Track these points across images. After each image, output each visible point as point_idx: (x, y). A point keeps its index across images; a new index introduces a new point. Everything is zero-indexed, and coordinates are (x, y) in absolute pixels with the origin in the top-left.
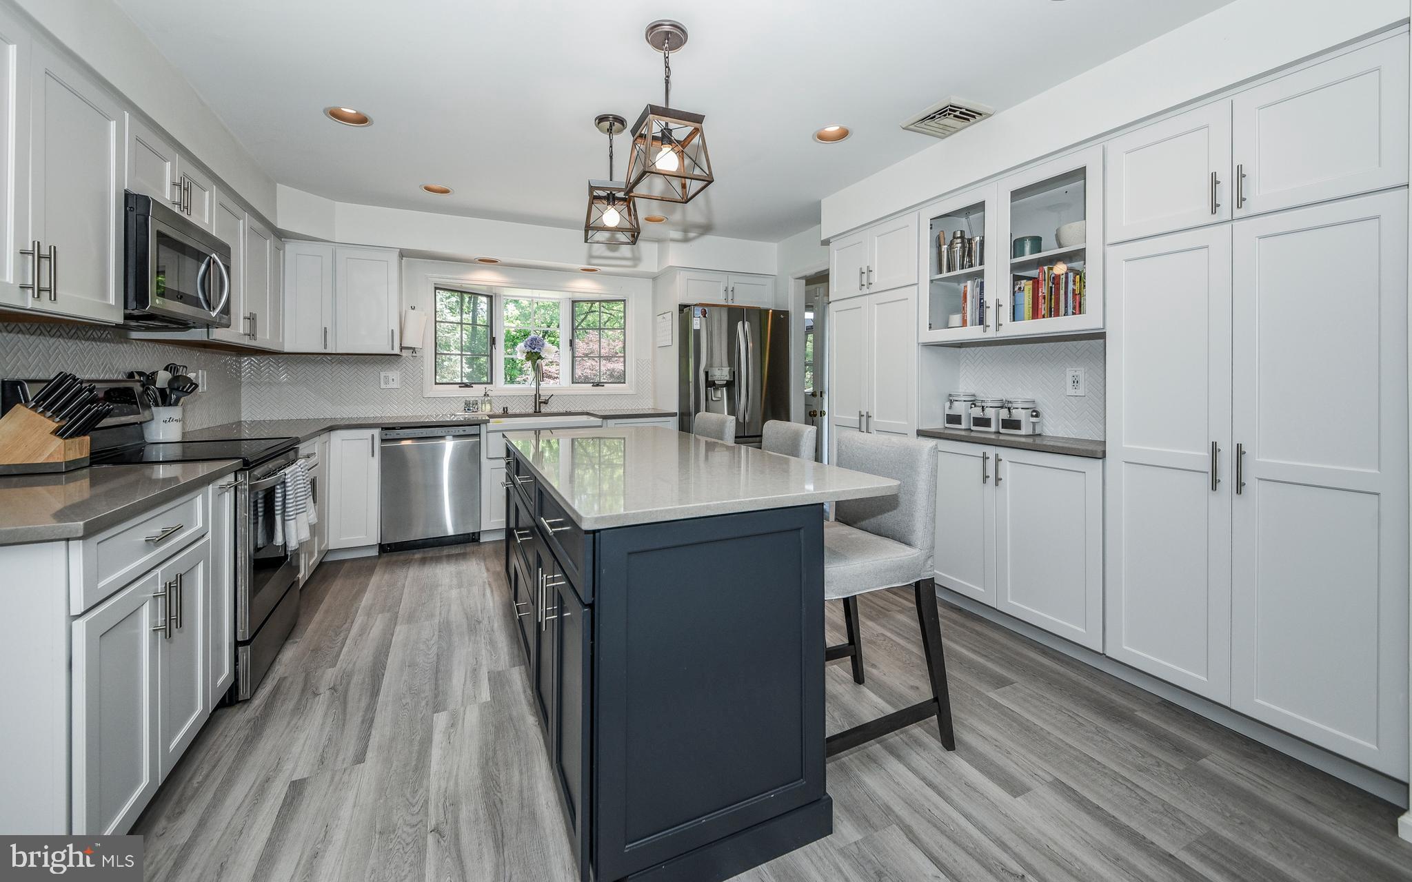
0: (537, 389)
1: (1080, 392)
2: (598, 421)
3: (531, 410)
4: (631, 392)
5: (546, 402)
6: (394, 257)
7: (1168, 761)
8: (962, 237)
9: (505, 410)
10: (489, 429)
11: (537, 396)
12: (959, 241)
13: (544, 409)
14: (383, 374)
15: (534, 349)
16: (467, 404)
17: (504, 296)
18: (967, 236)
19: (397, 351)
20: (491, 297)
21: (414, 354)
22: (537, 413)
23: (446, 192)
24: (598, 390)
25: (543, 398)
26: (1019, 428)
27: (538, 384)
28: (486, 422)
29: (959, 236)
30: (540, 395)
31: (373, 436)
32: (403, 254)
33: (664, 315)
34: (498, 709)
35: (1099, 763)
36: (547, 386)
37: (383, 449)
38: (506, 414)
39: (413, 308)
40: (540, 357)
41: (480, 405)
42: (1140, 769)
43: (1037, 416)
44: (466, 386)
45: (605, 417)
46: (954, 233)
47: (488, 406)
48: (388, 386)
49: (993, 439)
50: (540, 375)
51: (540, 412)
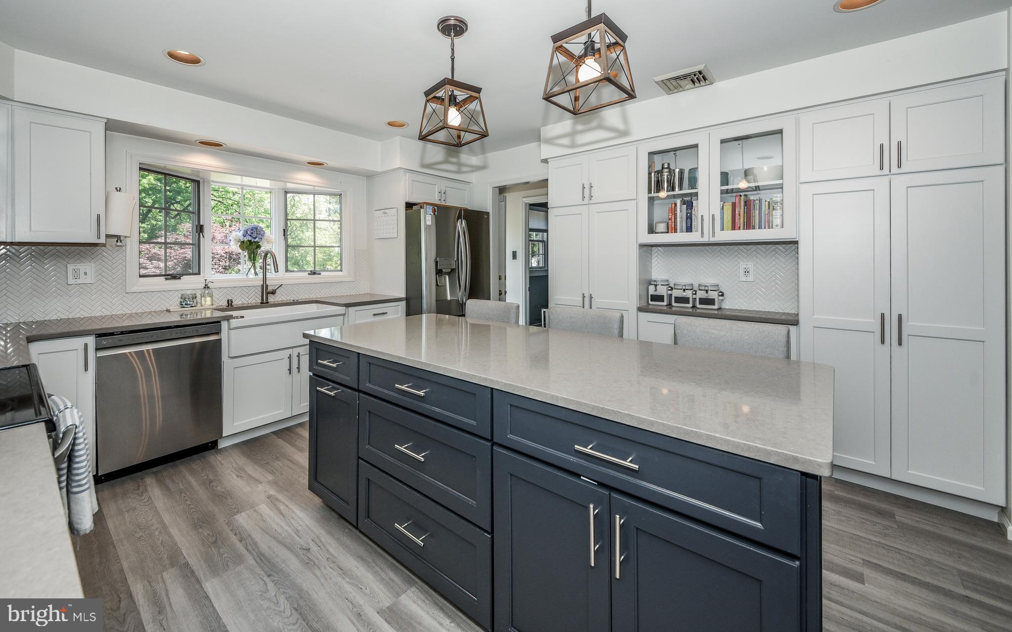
0: (265, 278)
1: (750, 279)
2: (342, 310)
3: (258, 302)
4: (350, 279)
5: (273, 292)
7: (890, 525)
8: (668, 168)
9: (229, 303)
10: (233, 326)
11: (264, 287)
12: (666, 170)
13: (271, 299)
14: (71, 267)
15: (255, 238)
16: (183, 298)
17: (213, 182)
18: (672, 167)
19: (103, 240)
20: (198, 183)
21: (119, 244)
22: (264, 304)
23: (195, 61)
24: (318, 278)
25: (270, 289)
26: (714, 304)
29: (666, 167)
30: (267, 286)
31: (86, 345)
32: (112, 126)
33: (386, 211)
35: (865, 538)
37: (99, 360)
38: (230, 307)
39: (119, 190)
41: (198, 299)
42: (886, 535)
43: (722, 295)
44: (174, 277)
45: (348, 305)
46: (663, 165)
47: (209, 300)
48: (79, 281)
49: (716, 314)
51: (268, 303)
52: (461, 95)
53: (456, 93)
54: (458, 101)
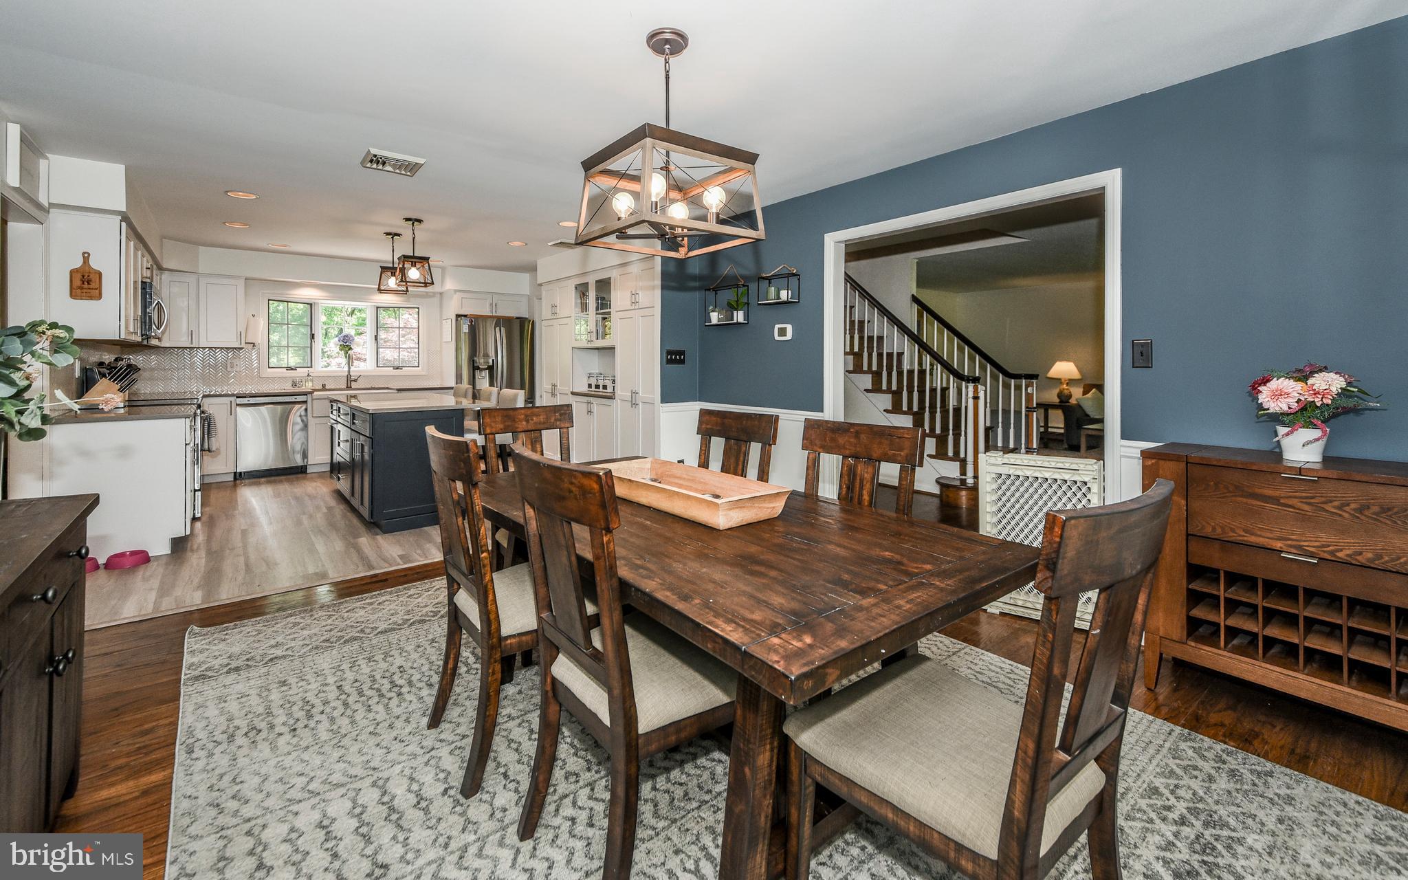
0: (349, 371)
3: (344, 387)
4: (423, 373)
5: (356, 380)
6: (242, 282)
9: (324, 386)
10: (314, 397)
13: (354, 385)
15: (346, 343)
16: (294, 381)
19: (243, 345)
20: (311, 305)
21: (254, 347)
22: (349, 388)
23: (285, 246)
24: (398, 372)
25: (353, 377)
27: (349, 368)
28: (311, 393)
30: (350, 375)
31: (231, 401)
32: (248, 279)
33: (447, 321)
34: (344, 516)
36: (359, 368)
38: (324, 388)
39: (254, 316)
40: (350, 349)
41: (304, 383)
44: (292, 369)
45: (400, 390)
47: (310, 384)
48: (233, 370)
50: (350, 360)
51: (351, 388)
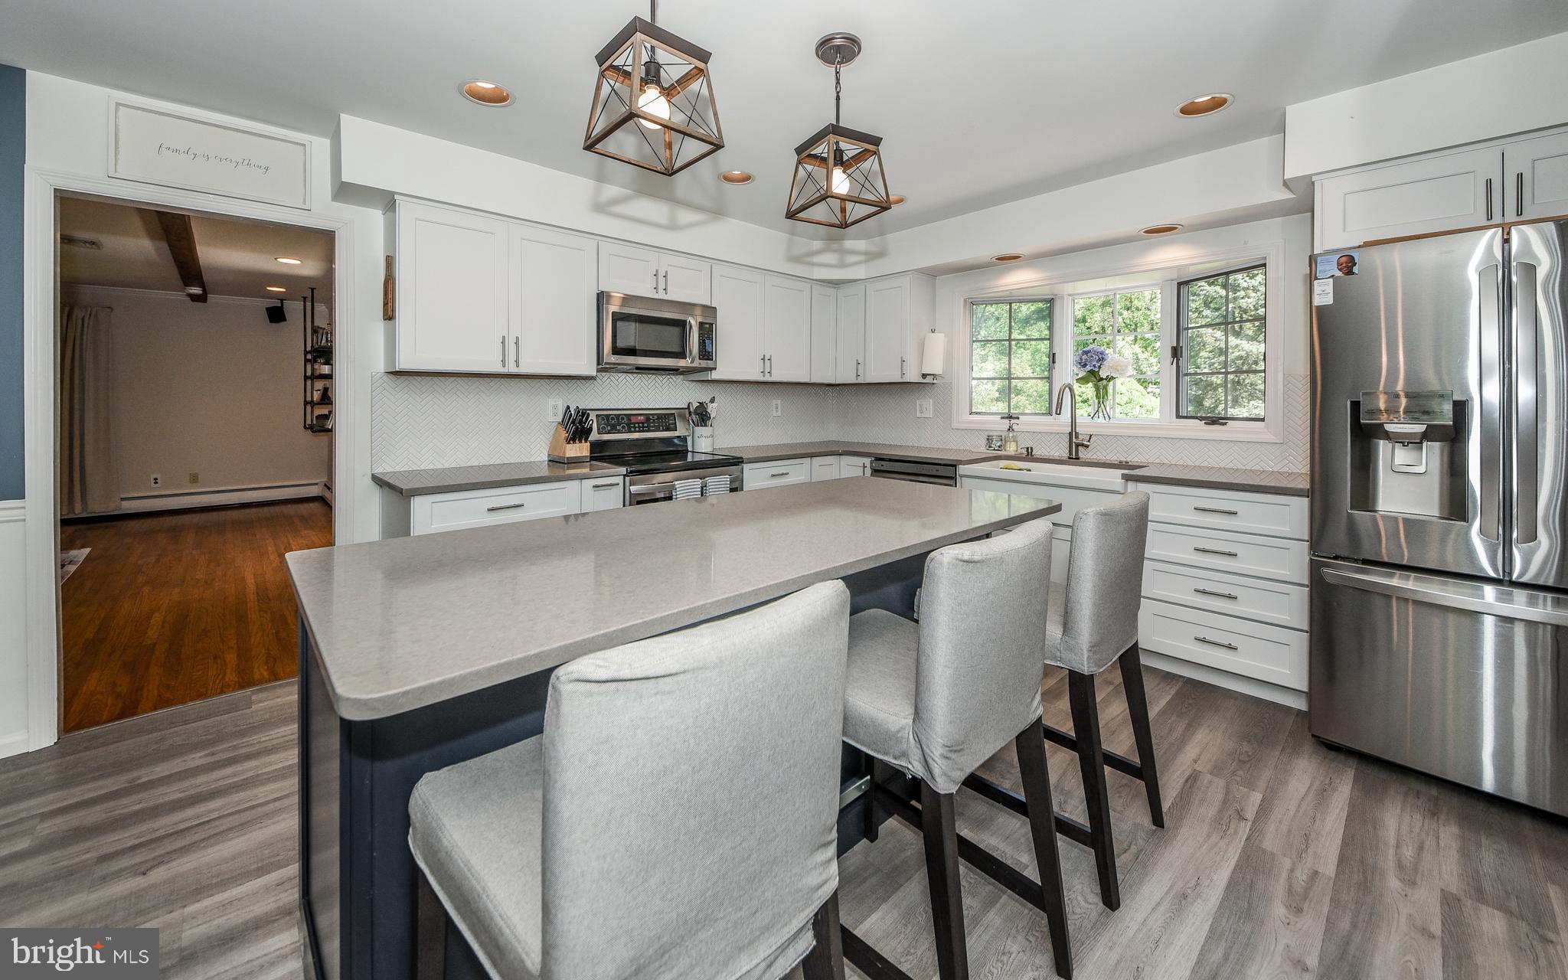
0: (1074, 424)
3: (1066, 455)
5: (1086, 445)
6: (908, 280)
9: (1029, 451)
11: (1073, 434)
13: (1084, 455)
14: (918, 403)
16: (990, 439)
22: (1073, 459)
30: (1077, 434)
31: (864, 464)
38: (1030, 456)
41: (1004, 442)
44: (1011, 416)
45: (1133, 479)
48: (923, 415)
51: (1078, 459)
52: (850, 149)
53: (843, 145)
54: (845, 158)
